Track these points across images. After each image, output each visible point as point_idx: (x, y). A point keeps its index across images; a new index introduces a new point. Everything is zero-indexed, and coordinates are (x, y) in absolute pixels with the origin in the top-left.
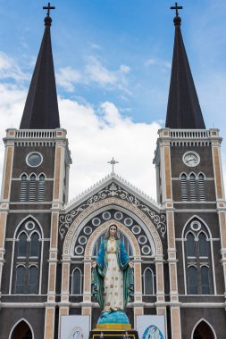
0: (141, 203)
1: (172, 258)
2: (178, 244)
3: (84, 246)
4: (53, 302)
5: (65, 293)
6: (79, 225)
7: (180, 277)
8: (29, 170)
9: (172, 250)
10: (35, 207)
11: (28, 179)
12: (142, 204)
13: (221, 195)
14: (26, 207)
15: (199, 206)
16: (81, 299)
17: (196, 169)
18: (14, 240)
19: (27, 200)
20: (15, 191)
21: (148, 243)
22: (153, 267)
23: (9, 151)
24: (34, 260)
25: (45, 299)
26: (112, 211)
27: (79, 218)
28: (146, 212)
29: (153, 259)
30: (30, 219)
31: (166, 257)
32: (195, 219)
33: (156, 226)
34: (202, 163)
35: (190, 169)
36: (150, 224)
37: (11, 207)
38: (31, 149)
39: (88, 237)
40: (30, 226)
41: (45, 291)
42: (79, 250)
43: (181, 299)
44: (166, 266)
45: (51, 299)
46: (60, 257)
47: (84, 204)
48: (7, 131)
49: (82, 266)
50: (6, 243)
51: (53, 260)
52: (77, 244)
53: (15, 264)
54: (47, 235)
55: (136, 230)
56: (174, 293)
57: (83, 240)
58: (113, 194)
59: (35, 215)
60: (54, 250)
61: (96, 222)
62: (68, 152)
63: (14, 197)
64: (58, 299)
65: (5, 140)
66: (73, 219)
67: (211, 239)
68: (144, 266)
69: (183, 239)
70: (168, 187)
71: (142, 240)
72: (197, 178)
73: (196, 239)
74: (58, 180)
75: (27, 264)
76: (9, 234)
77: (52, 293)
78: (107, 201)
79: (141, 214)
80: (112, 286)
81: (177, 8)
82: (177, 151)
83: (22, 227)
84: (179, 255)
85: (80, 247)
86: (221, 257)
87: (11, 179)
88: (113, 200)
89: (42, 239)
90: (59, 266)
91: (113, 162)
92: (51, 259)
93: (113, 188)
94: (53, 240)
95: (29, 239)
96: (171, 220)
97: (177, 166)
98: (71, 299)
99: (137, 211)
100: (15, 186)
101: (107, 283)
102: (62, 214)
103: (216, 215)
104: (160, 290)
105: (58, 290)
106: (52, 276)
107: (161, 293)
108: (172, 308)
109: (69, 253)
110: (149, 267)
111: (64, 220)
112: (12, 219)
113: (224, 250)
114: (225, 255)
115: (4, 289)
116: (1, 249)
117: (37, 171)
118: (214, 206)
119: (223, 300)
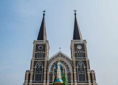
0: (67, 58)
1: (75, 72)
2: (76, 68)
4: (45, 83)
5: (48, 81)
6: (52, 64)
7: (77, 77)
8: (39, 50)
9: (75, 70)
10: (41, 59)
11: (39, 52)
13: (87, 56)
14: (39, 59)
15: (81, 59)
17: (81, 50)
18: (35, 67)
19: (39, 57)
20: (36, 56)
21: (69, 68)
22: (70, 74)
23: (34, 46)
25: (43, 82)
27: (52, 62)
28: (68, 61)
29: (70, 72)
30: (39, 62)
31: (73, 72)
32: (81, 62)
33: (71, 64)
34: (82, 48)
35: (79, 50)
36: (69, 63)
37: (35, 59)
38: (40, 45)
40: (39, 64)
41: (43, 80)
42: (52, 70)
43: (77, 82)
44: (73, 74)
45: (45, 82)
46: (47, 72)
47: (53, 59)
48: (34, 41)
49: (52, 74)
51: (45, 73)
52: (51, 68)
53: (36, 74)
54: (44, 66)
55: (66, 65)
56: (75, 81)
57: (53, 68)
58: (60, 56)
59: (41, 61)
60: (45, 70)
62: (49, 46)
64: (46, 82)
65: (33, 43)
66: (50, 62)
67: (85, 67)
68: (68, 74)
69: (78, 67)
70: (74, 54)
71: (67, 67)
72: (81, 52)
73: (81, 67)
74: (46, 53)
75: (39, 74)
76: (34, 66)
77: (45, 81)
79: (67, 61)
80: (59, 73)
81: (75, 11)
82: (76, 45)
84: (77, 71)
87: (35, 52)
89: (43, 67)
90: (47, 74)
91: (60, 48)
93: (60, 54)
95: (39, 67)
96: (74, 63)
97: (76, 49)
98: (50, 82)
100: (36, 54)
101: (58, 72)
103: (86, 61)
104: (72, 80)
105: (46, 80)
106: (45, 76)
107: (72, 81)
109: (49, 70)
110: (69, 74)
111: (48, 63)
112: (35, 62)
113: (88, 70)
114: (88, 71)
115: (33, 80)
116: (32, 70)
117: (41, 50)
118: (85, 59)
119: (88, 82)
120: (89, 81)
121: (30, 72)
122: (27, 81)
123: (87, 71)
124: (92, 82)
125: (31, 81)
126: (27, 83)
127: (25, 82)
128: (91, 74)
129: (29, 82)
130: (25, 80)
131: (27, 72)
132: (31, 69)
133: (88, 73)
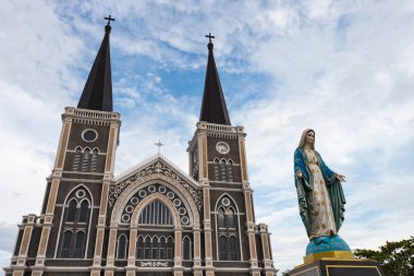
1: (208, 228)
2: (213, 216)
3: (131, 215)
4: (99, 266)
5: (111, 258)
6: (127, 195)
8: (84, 144)
9: (207, 221)
10: (88, 177)
11: (83, 151)
12: (183, 180)
13: (246, 178)
14: (79, 176)
15: (229, 186)
16: (126, 263)
17: (226, 156)
18: (64, 206)
19: (80, 170)
21: (187, 215)
22: (191, 235)
23: (67, 126)
24: (82, 226)
25: (91, 263)
26: (157, 185)
27: (128, 190)
28: (186, 188)
29: (191, 229)
30: (81, 187)
31: (202, 227)
32: (226, 196)
34: (230, 152)
35: (222, 156)
36: (189, 199)
37: (64, 175)
38: (87, 126)
39: (135, 206)
40: (81, 194)
41: (91, 255)
42: (126, 218)
43: (214, 264)
44: (203, 235)
45: (97, 263)
46: (108, 223)
47: (133, 178)
48: (67, 109)
49: (128, 233)
50: (56, 208)
51: (101, 226)
52: (124, 212)
53: (63, 229)
54: (97, 203)
55: (177, 203)
56: (209, 259)
57: (130, 209)
58: (158, 170)
59: (86, 184)
60: (102, 216)
61: (143, 194)
63: (68, 166)
64: (104, 263)
65: (64, 117)
66: (122, 190)
67: (239, 214)
68: (184, 234)
69: (216, 212)
70: (204, 168)
71: (182, 211)
72: (227, 164)
73: (226, 213)
74: (110, 155)
75: (75, 230)
76: (60, 200)
77: (98, 257)
78: (153, 177)
79: (182, 190)
82: (212, 141)
83: (73, 194)
84: (212, 225)
85: (127, 215)
86: (246, 228)
87: (66, 151)
88: (159, 176)
89: (92, 207)
90: (107, 232)
91: (159, 145)
92: (99, 225)
93: (158, 165)
94: (103, 208)
95: (79, 206)
96: (207, 196)
97: (212, 153)
98: (117, 264)
99: (178, 186)
100: (70, 157)
102: (113, 185)
103: (242, 194)
104: (197, 256)
105: (105, 255)
106: (100, 241)
107: (197, 258)
108: (207, 273)
109: (117, 220)
110: (187, 236)
111: (113, 191)
112: (64, 187)
113: (249, 223)
114: (251, 227)
115: (50, 253)
116: (50, 214)
117: (92, 145)
118: (241, 187)
119: (249, 265)
120: (254, 260)
121: (42, 221)
122: (23, 256)
123: (245, 228)
124: (261, 264)
125: (41, 256)
126: (23, 265)
127: (14, 263)
128: (258, 237)
129: (30, 262)
130: (16, 253)
131: (25, 221)
132: (44, 212)
133: (251, 232)
